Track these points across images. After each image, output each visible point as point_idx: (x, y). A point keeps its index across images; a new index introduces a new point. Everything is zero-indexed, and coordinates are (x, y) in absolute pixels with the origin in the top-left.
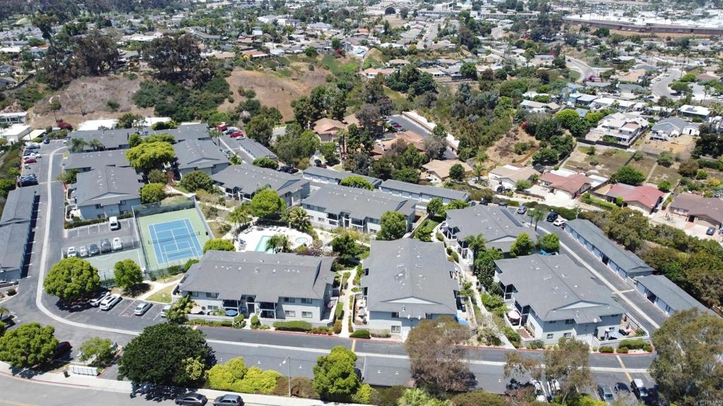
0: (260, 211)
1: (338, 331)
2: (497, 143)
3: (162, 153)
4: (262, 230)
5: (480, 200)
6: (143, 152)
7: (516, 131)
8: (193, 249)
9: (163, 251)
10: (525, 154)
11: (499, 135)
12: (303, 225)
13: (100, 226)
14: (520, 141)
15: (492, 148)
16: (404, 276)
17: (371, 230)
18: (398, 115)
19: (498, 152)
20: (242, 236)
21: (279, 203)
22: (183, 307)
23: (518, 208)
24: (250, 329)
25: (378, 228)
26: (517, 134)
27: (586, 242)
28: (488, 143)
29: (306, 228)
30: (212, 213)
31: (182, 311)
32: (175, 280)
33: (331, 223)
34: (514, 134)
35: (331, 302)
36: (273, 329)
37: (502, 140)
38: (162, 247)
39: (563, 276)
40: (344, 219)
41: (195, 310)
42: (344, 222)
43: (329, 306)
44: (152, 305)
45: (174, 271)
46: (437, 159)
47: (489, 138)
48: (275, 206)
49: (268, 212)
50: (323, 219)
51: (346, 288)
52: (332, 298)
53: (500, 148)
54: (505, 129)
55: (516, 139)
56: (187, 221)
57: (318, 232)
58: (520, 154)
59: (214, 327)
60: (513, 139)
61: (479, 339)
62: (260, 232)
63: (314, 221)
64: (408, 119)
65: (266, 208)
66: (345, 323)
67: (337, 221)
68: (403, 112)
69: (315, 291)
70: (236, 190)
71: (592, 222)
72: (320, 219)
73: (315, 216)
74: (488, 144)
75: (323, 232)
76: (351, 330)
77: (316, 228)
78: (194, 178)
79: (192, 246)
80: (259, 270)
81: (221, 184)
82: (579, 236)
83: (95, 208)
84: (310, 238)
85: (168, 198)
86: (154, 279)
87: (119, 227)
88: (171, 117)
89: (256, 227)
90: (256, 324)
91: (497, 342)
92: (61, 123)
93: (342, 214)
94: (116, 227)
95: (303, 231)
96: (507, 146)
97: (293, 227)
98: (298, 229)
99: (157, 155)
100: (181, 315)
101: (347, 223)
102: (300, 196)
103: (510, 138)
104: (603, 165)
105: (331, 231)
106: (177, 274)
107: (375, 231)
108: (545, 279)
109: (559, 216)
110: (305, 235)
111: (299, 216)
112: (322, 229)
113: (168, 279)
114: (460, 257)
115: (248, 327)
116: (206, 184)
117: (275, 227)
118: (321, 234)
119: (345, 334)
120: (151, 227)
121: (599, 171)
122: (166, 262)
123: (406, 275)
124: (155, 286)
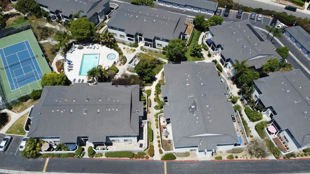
4: (82, 48)
8: (35, 72)
16: (195, 108)
17: (158, 44)
20: (69, 56)
24: (89, 157)
33: (129, 39)
36: (104, 157)
40: (138, 37)
41: (45, 147)
50: (123, 36)
51: (150, 106)
52: (143, 121)
62: (81, 50)
63: (117, 38)
67: (134, 39)
72: (121, 36)
79: (34, 69)
81: (46, 7)
82: (296, 41)
84: (117, 54)
85: (10, 19)
86: (10, 108)
89: (77, 46)
90: (92, 153)
93: (137, 34)
95: (111, 48)
98: (107, 46)
100: (35, 154)
101: (141, 39)
105: (131, 46)
106: (26, 101)
107: (161, 45)
109: (278, 21)
110: (113, 51)
111: (107, 38)
112: (124, 43)
113: (21, 107)
114: (223, 67)
115: (86, 156)
117: (91, 45)
119: (157, 157)
122: (17, 87)
123: (197, 107)
124: (11, 116)
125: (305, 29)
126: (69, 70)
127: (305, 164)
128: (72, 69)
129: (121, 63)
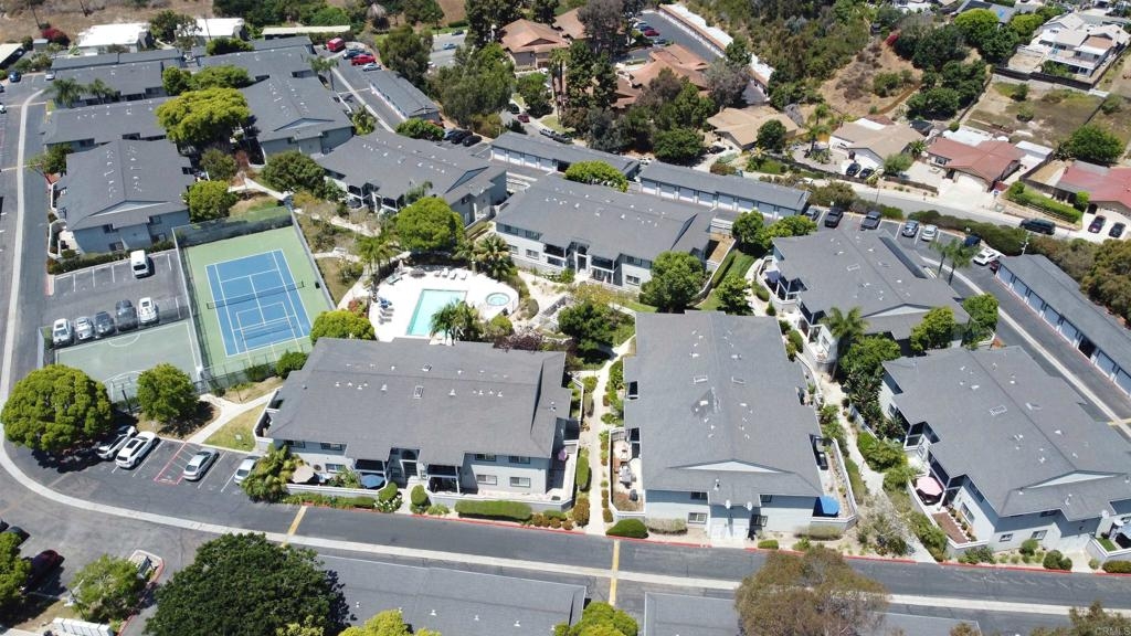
0: (417, 241)
1: (584, 522)
2: (840, 73)
3: (224, 113)
4: (422, 275)
5: (828, 205)
6: (188, 111)
7: (876, 50)
8: (293, 319)
9: (236, 326)
10: (892, 95)
11: (844, 58)
12: (499, 268)
13: (116, 268)
14: (884, 70)
15: (829, 83)
16: (711, 405)
17: (629, 278)
18: (651, 11)
19: (842, 91)
20: (385, 290)
21: (453, 225)
22: (276, 472)
23: (901, 224)
24: (411, 513)
25: (645, 275)
26: (878, 56)
27: (1045, 306)
28: (823, 72)
29: (504, 273)
30: (326, 237)
31: (275, 479)
32: (261, 394)
33: (551, 261)
34: (872, 55)
35: (565, 451)
36: (454, 515)
37: (849, 67)
38: (233, 317)
39: (1030, 407)
40: (576, 255)
41: (303, 474)
42: (576, 260)
43: (560, 457)
44: (217, 455)
45: (258, 374)
46: (730, 106)
47: (826, 63)
48: (444, 230)
49: (432, 244)
50: (536, 253)
51: (590, 414)
52: (566, 442)
53: (845, 82)
54: (854, 44)
55: (876, 66)
56: (279, 254)
57: (527, 278)
58: (883, 95)
59: (339, 510)
60: (870, 65)
61: (862, 540)
62: (418, 280)
63: (519, 257)
64: (671, 20)
65: (428, 236)
66: (595, 497)
67: (564, 259)
68: (661, 5)
69: (534, 440)
70: (368, 189)
71: (1052, 260)
72: (529, 252)
73: (521, 249)
74: (823, 74)
75: (538, 278)
76: (608, 517)
77: (524, 269)
78: (286, 166)
79: (291, 313)
80: (421, 392)
81: (340, 177)
82: (1029, 292)
83: (102, 230)
84: (514, 294)
85: (241, 203)
86: (221, 393)
87: (152, 272)
88: (244, 17)
89: (409, 269)
90: (422, 504)
91: (900, 547)
92: (47, 30)
93: (572, 246)
94: (145, 271)
95: (499, 278)
96: (860, 80)
97: (480, 268)
98: (490, 275)
99: (216, 118)
100: (274, 488)
101: (582, 263)
102: (488, 200)
103: (863, 64)
104: (1042, 122)
105: (553, 278)
106: (263, 380)
107: (637, 280)
108: (993, 414)
109: (983, 243)
110: (503, 287)
111: (492, 250)
112: (535, 272)
113: (247, 391)
114: (806, 339)
115: (406, 510)
116: (310, 178)
117: (446, 270)
118: (534, 283)
119: (597, 527)
120: (211, 269)
121: (1034, 132)
122: (243, 350)
123: (715, 404)
124: (222, 408)
125: (1057, 264)
126: (382, 322)
127: (1022, 581)
128: (390, 320)
129: (523, 315)
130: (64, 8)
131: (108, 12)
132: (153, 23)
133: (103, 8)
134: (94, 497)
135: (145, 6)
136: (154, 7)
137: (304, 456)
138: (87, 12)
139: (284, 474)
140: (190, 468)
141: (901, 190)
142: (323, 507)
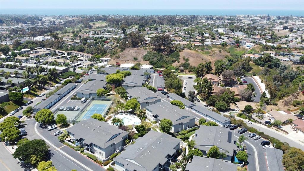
1: (106, 165)
2: (285, 99)
4: (128, 115)
7: (298, 94)
10: (298, 107)
11: (288, 95)
14: (298, 100)
15: (281, 101)
16: (141, 150)
18: (250, 77)
19: (284, 103)
24: (80, 152)
26: (298, 95)
28: (280, 97)
34: (296, 95)
37: (289, 97)
38: (89, 113)
44: (62, 133)
46: (244, 100)
47: (281, 95)
53: (285, 101)
54: (293, 92)
55: (296, 98)
58: (295, 106)
59: (70, 147)
60: (295, 98)
63: (149, 116)
64: (253, 80)
67: (155, 118)
69: (105, 145)
70: (131, 97)
71: (283, 152)
72: (151, 116)
80: (94, 130)
81: (128, 94)
83: (81, 94)
85: (110, 96)
87: (84, 103)
90: (82, 151)
92: (117, 63)
96: (290, 101)
98: (140, 118)
100: (62, 139)
103: (293, 97)
105: (152, 122)
109: (271, 144)
110: (140, 121)
111: (140, 112)
112: (149, 120)
117: (132, 115)
119: (107, 167)
120: (94, 105)
123: (143, 149)
124: (71, 126)
130: (122, 59)
131: (129, 61)
132: (136, 64)
133: (129, 60)
134: (41, 133)
135: (136, 61)
136: (138, 61)
137: (71, 136)
138: (126, 61)
139: (65, 138)
140: (55, 133)
141: (277, 130)
142: (68, 146)
